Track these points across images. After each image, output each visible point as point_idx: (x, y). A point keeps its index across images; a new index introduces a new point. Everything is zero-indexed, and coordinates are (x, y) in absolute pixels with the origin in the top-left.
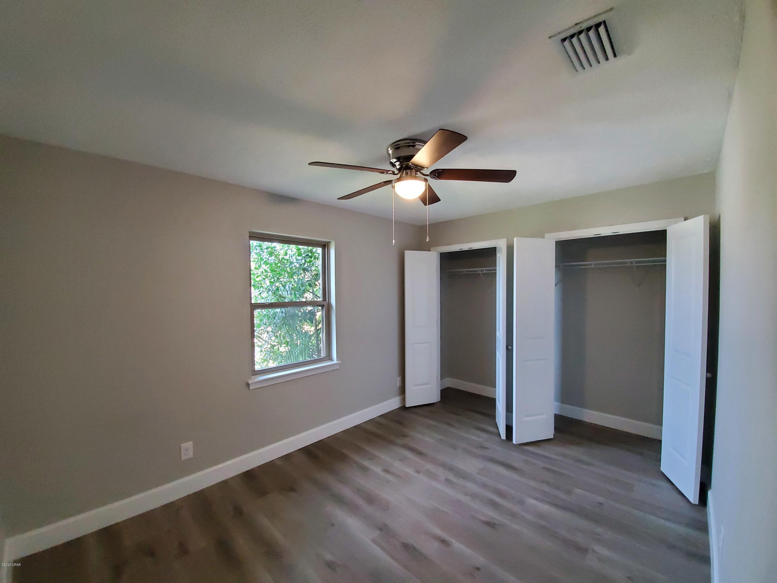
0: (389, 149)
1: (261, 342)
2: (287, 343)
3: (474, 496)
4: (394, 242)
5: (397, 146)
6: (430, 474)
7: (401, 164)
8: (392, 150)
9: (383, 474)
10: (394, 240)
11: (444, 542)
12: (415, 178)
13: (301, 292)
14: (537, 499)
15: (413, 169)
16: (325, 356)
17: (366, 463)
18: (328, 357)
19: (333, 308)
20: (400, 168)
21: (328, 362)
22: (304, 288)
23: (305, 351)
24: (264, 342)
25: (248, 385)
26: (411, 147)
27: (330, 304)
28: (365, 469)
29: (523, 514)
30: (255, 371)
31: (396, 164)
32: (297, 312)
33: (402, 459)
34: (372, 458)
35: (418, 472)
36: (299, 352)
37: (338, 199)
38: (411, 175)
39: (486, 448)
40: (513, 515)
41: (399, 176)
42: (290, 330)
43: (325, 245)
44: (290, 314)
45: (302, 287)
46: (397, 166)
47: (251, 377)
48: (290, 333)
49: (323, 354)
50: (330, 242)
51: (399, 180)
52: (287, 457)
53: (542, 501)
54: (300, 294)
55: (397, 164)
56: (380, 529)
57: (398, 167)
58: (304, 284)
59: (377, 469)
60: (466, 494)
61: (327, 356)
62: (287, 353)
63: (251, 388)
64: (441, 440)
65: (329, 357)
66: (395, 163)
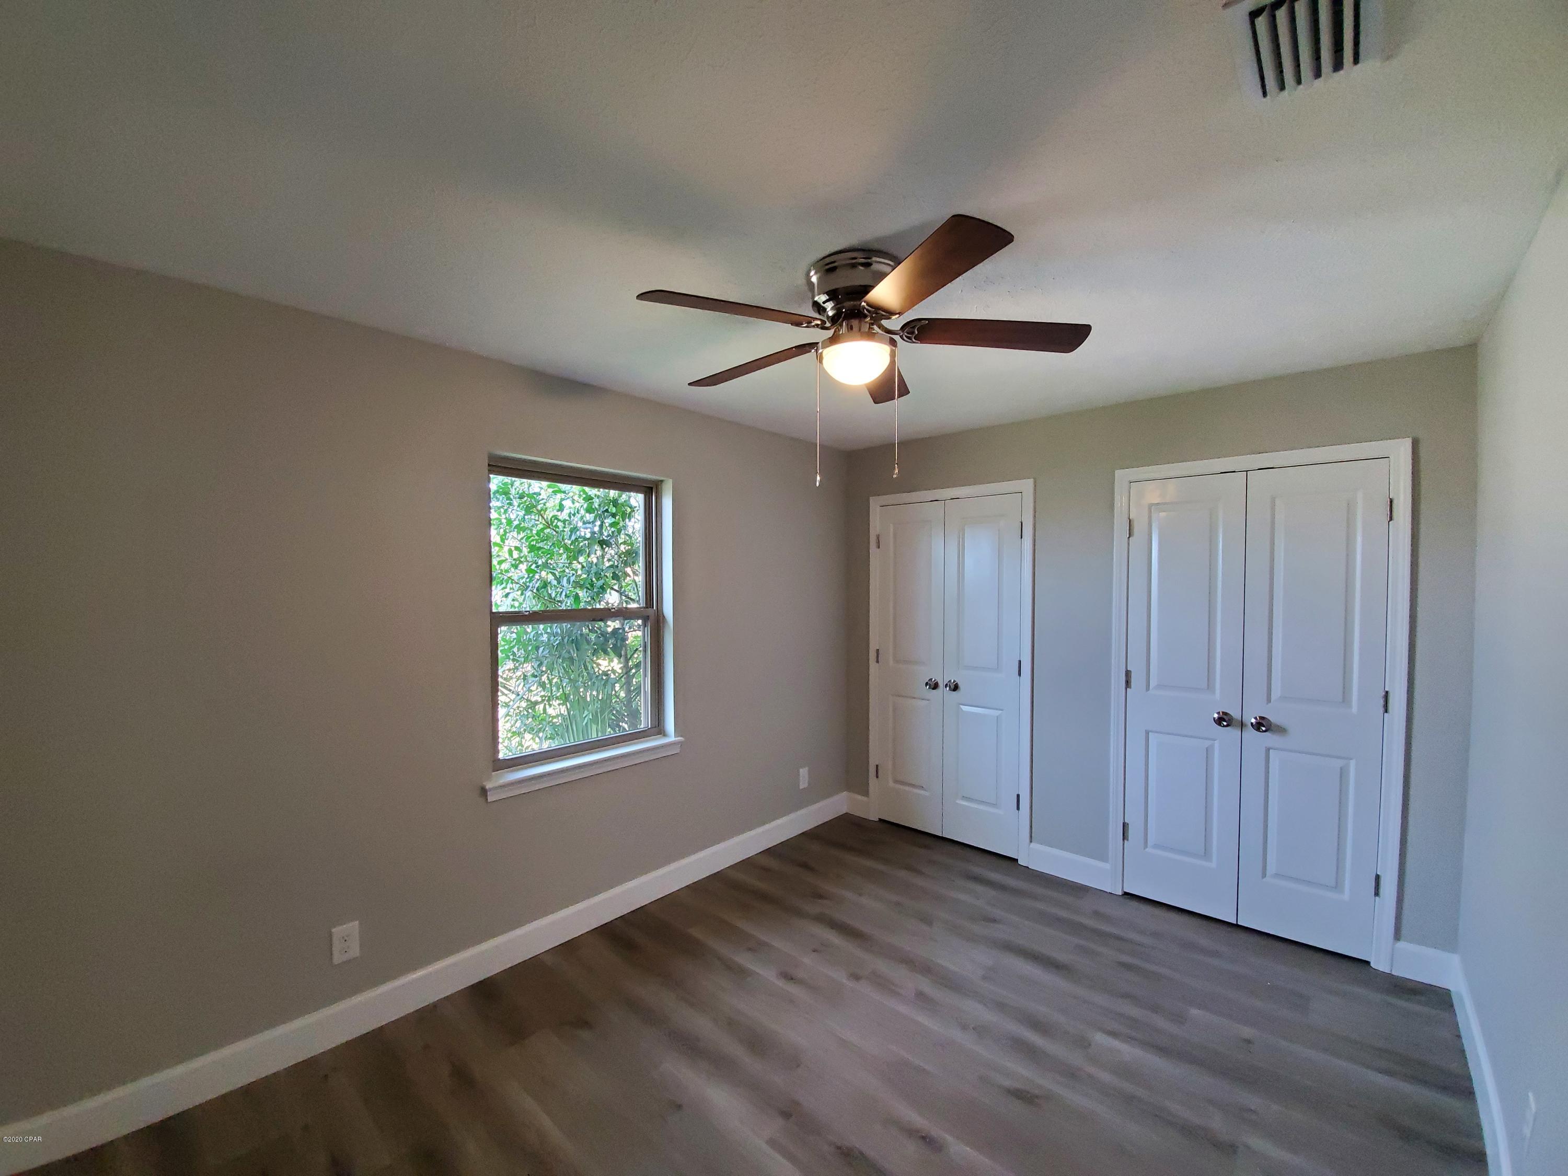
0: (812, 273)
1: (506, 695)
2: (565, 698)
3: (981, 1031)
4: (818, 478)
5: (828, 266)
6: (882, 983)
7: (837, 307)
8: (818, 275)
9: (780, 983)
10: (818, 476)
11: (927, 1140)
12: (870, 336)
13: (595, 590)
14: (1113, 1034)
15: (866, 316)
16: (650, 726)
17: (743, 959)
18: (656, 727)
19: (667, 622)
20: (834, 316)
21: (655, 739)
22: (600, 583)
23: (602, 712)
24: (513, 696)
25: (484, 792)
26: (861, 268)
27: (661, 613)
28: (740, 973)
29: (1091, 1070)
30: (499, 760)
31: (826, 307)
32: (585, 631)
33: (820, 949)
34: (757, 948)
35: (856, 977)
36: (591, 717)
37: (689, 384)
38: (860, 330)
39: (994, 921)
40: (1072, 1074)
41: (832, 332)
42: (573, 672)
43: (651, 488)
44: (571, 639)
45: (598, 580)
46: (827, 310)
47: (491, 775)
48: (572, 677)
49: (644, 723)
50: (662, 481)
51: (834, 340)
52: (569, 948)
53: (1129, 1039)
54: (594, 595)
55: (829, 306)
56: (786, 1115)
57: (831, 313)
58: (602, 573)
59: (767, 973)
60: (964, 1027)
61: (654, 726)
62: (564, 718)
63: (490, 799)
64: (898, 904)
65: (658, 728)
66: (824, 303)
